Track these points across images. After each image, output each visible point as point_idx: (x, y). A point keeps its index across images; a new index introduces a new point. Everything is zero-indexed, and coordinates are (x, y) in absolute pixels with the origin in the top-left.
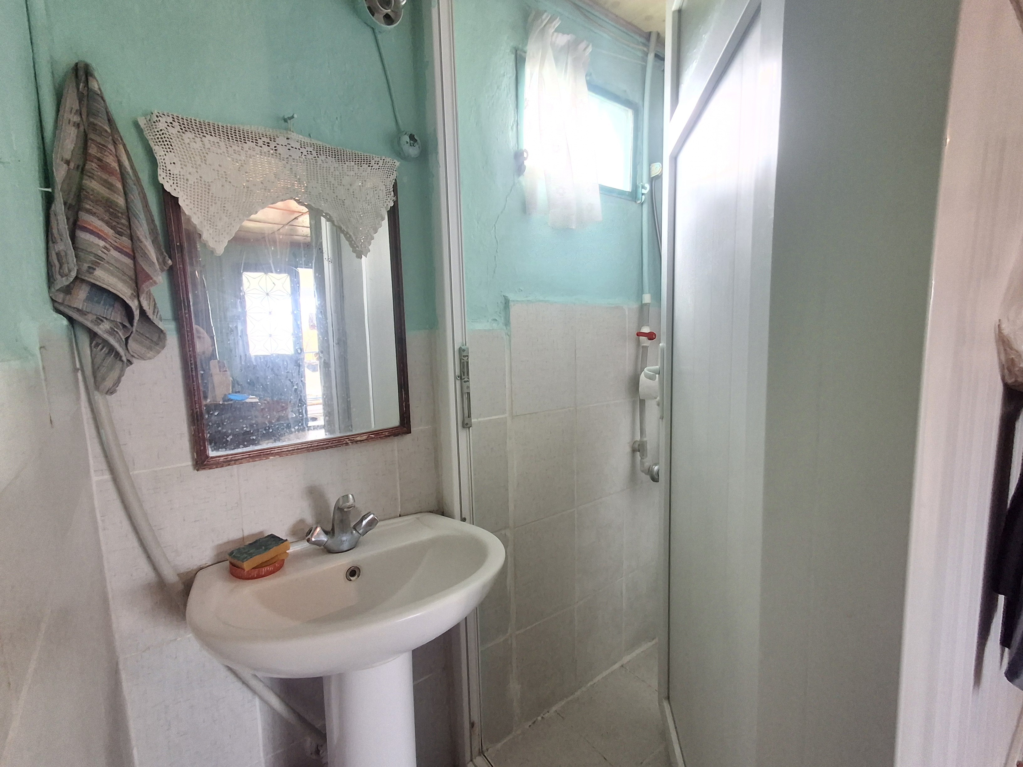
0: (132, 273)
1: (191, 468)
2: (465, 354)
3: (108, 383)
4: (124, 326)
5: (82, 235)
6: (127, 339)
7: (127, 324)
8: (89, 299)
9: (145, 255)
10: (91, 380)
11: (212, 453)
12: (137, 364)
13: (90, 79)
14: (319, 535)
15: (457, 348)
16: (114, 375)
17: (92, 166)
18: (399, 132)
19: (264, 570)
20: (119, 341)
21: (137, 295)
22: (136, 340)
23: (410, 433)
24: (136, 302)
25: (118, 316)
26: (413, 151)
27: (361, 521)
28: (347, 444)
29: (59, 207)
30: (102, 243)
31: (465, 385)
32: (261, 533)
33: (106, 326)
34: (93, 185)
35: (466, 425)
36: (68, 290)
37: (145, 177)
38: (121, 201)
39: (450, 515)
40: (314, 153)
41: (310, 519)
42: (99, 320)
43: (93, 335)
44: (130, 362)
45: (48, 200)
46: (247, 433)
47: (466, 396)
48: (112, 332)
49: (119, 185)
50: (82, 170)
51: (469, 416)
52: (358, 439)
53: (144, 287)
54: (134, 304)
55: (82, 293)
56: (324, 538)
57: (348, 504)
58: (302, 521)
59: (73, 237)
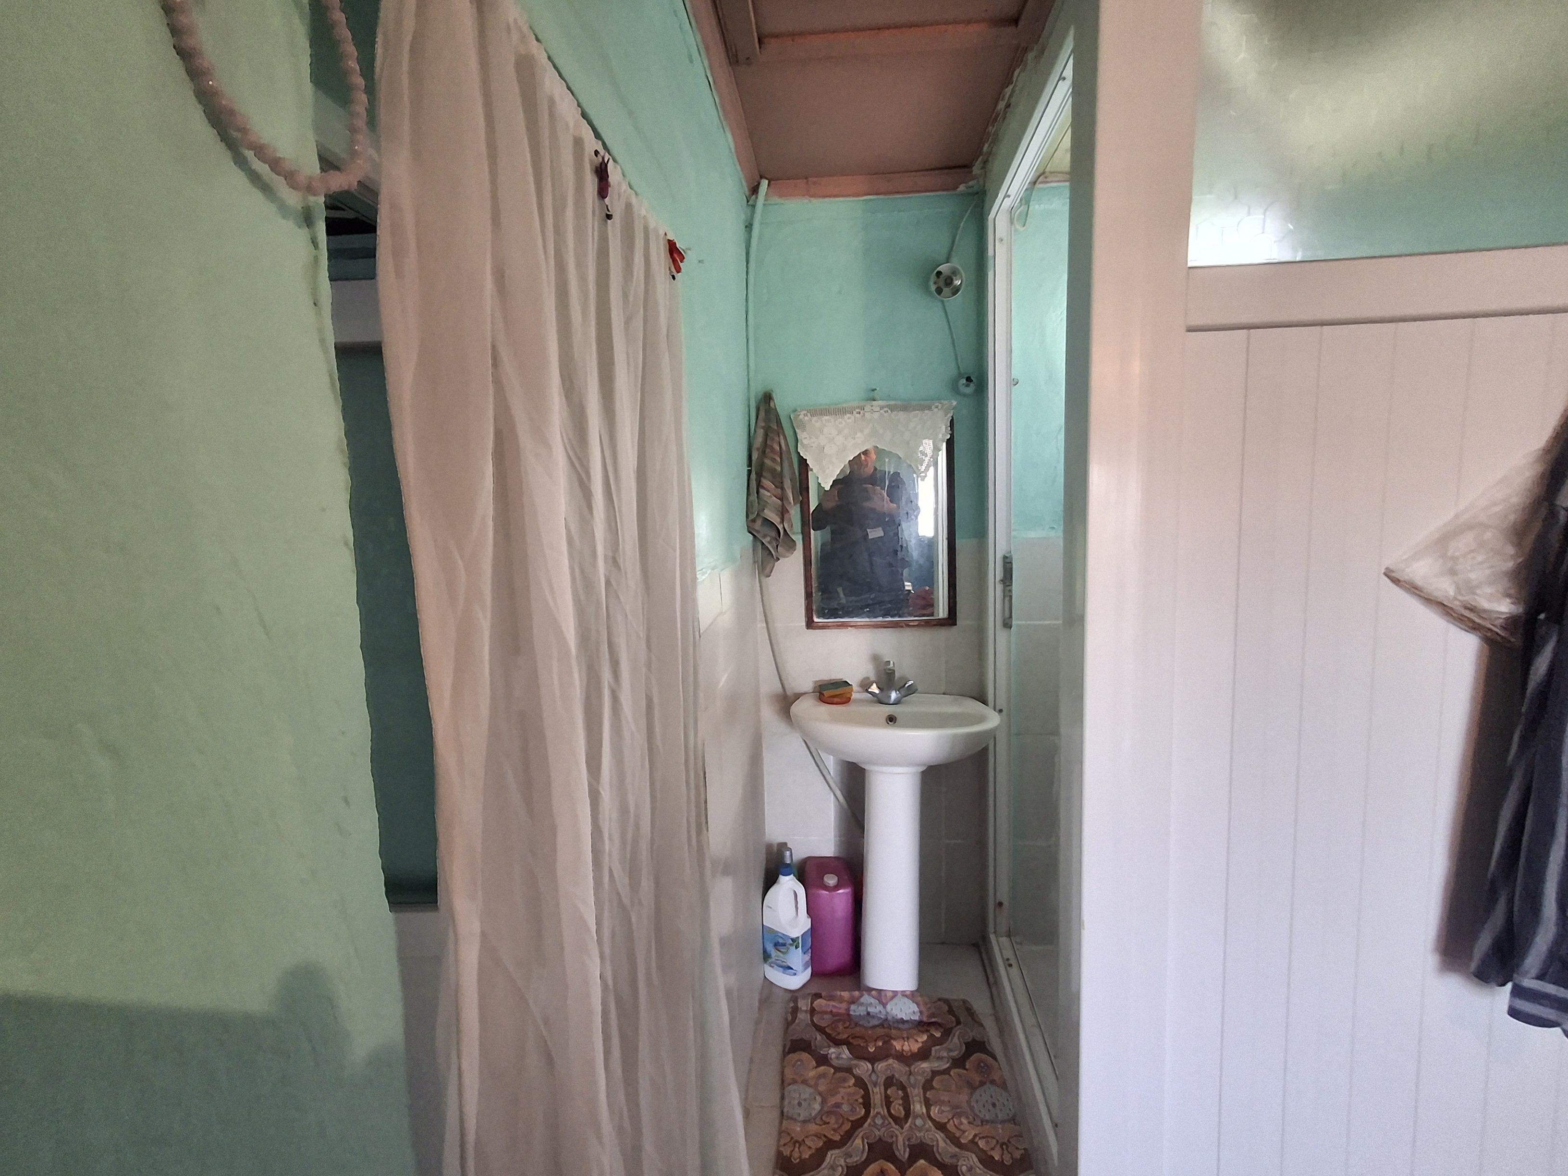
0: (780, 509)
1: (804, 627)
2: (1008, 561)
3: (767, 570)
4: (776, 539)
5: (762, 491)
6: (777, 546)
7: (778, 538)
8: (762, 525)
9: (787, 499)
10: (761, 569)
11: (816, 620)
12: (781, 560)
13: (771, 401)
14: (874, 689)
15: (999, 556)
16: (771, 565)
17: (768, 450)
18: (960, 375)
19: (836, 700)
20: (773, 548)
21: (782, 521)
22: (781, 546)
23: (956, 625)
24: (782, 526)
25: (774, 534)
26: (969, 390)
27: (905, 684)
28: (902, 627)
29: (753, 476)
30: (769, 494)
31: (1008, 588)
32: (842, 679)
33: (768, 539)
34: (768, 462)
35: (1007, 625)
36: (754, 521)
37: (792, 449)
38: (779, 468)
39: (985, 702)
40: (889, 411)
41: (872, 678)
42: (765, 536)
43: (763, 544)
44: (778, 559)
45: (750, 472)
46: (836, 609)
47: (1007, 599)
48: (769, 543)
49: (778, 459)
50: (764, 452)
51: (1011, 617)
52: (911, 624)
53: (786, 516)
54: (780, 527)
55: (759, 522)
56: (877, 691)
57: (889, 667)
58: (868, 678)
59: (758, 492)
